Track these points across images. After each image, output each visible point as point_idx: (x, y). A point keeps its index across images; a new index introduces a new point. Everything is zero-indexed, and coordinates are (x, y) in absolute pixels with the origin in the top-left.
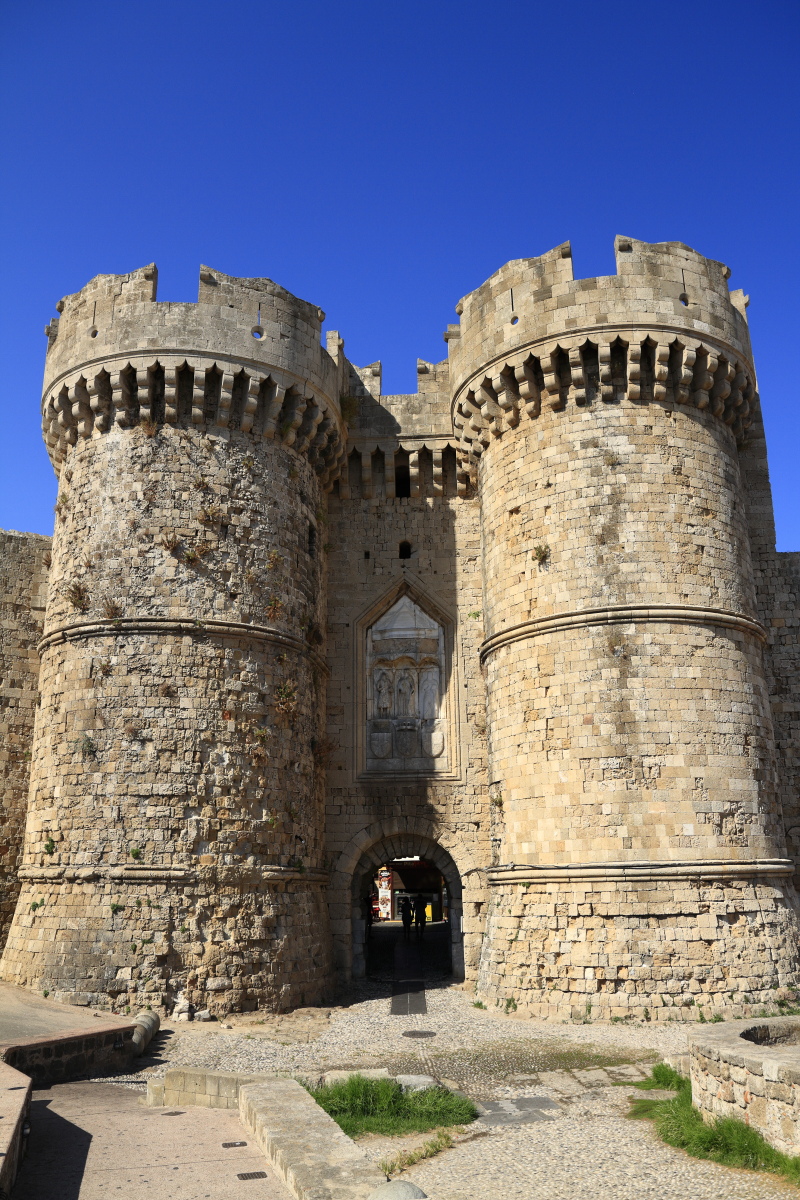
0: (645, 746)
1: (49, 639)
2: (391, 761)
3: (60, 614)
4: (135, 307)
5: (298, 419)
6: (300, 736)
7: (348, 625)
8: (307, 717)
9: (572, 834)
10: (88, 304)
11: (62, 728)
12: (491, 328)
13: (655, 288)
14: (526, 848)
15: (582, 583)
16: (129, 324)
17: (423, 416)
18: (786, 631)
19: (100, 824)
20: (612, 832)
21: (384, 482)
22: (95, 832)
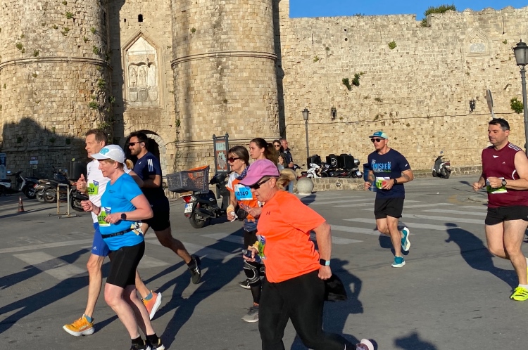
2: (138, 103)
3: (11, 53)
7: (119, 50)
15: (207, 42)
18: (290, 50)
19: (39, 132)
22: (37, 135)
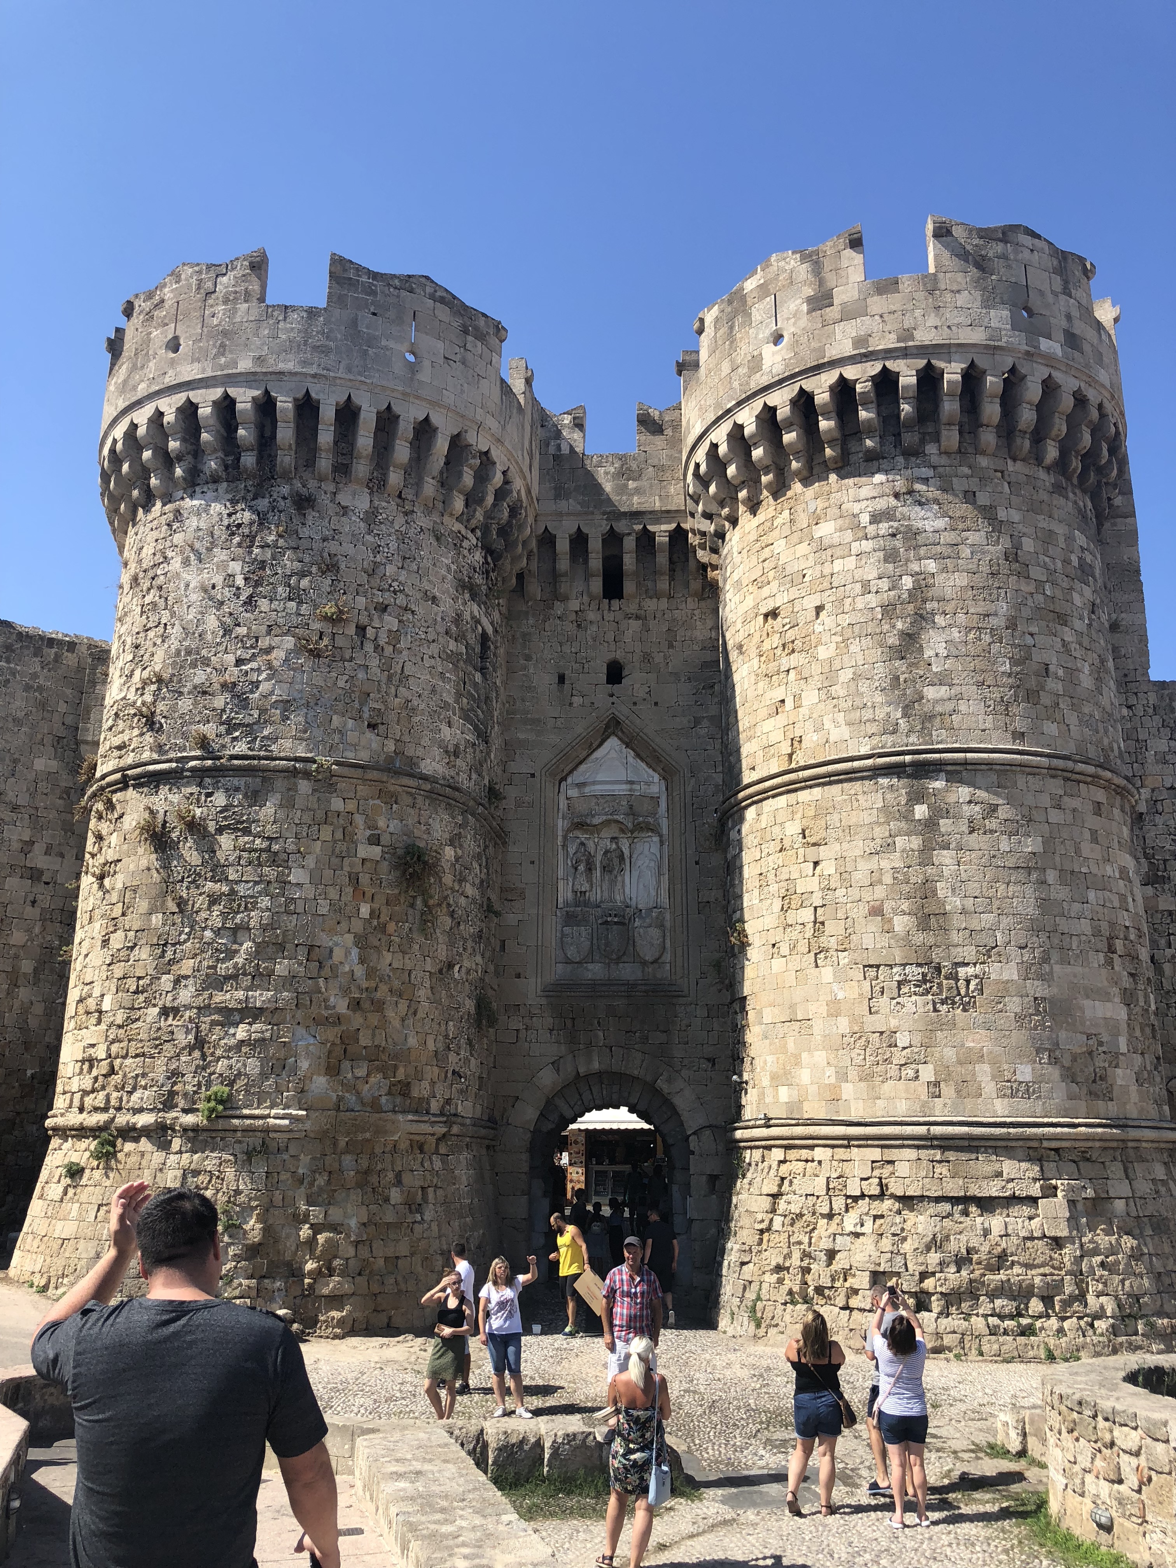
0: (960, 949)
1: (103, 782)
2: (590, 966)
3: (119, 748)
4: (235, 311)
5: (468, 479)
6: (462, 927)
7: (533, 775)
8: (474, 901)
9: (853, 1074)
10: (167, 305)
11: (117, 911)
12: (744, 352)
13: (984, 289)
14: (784, 1094)
16: (225, 333)
17: (644, 483)
18: (1165, 794)
19: (169, 1049)
20: (911, 1073)
21: (588, 576)
22: (160, 1062)
